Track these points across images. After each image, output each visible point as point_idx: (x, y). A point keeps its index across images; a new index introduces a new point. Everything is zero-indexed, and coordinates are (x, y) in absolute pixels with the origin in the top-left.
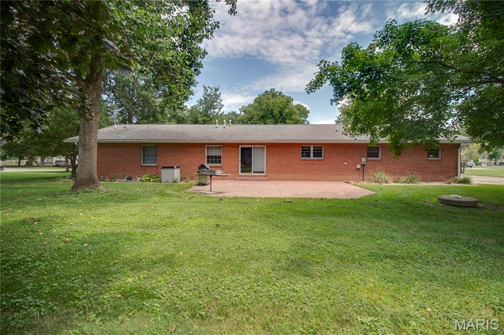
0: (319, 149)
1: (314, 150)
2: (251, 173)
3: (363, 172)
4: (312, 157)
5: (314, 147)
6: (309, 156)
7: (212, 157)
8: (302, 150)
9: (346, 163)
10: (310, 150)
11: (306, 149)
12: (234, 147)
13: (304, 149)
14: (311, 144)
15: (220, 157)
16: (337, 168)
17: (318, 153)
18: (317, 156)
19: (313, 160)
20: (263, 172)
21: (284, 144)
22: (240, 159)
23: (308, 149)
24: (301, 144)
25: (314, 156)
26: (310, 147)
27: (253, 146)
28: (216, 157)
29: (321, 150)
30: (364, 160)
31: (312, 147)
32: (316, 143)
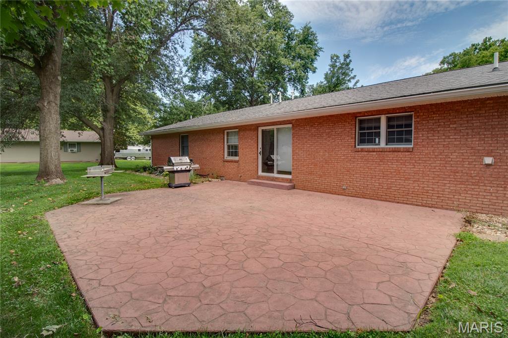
0: (404, 123)
1: (389, 126)
2: (273, 172)
4: (383, 144)
5: (389, 120)
6: (374, 141)
7: (232, 146)
8: (361, 129)
9: (490, 161)
10: (379, 128)
11: (370, 125)
12: (250, 130)
13: (366, 125)
14: (382, 112)
16: (456, 172)
17: (400, 133)
18: (400, 141)
19: (383, 151)
20: (290, 173)
22: (260, 150)
23: (373, 125)
24: (354, 115)
25: (389, 141)
26: (379, 119)
27: (275, 127)
28: (235, 146)
29: (410, 126)
31: (383, 118)
32: (392, 107)
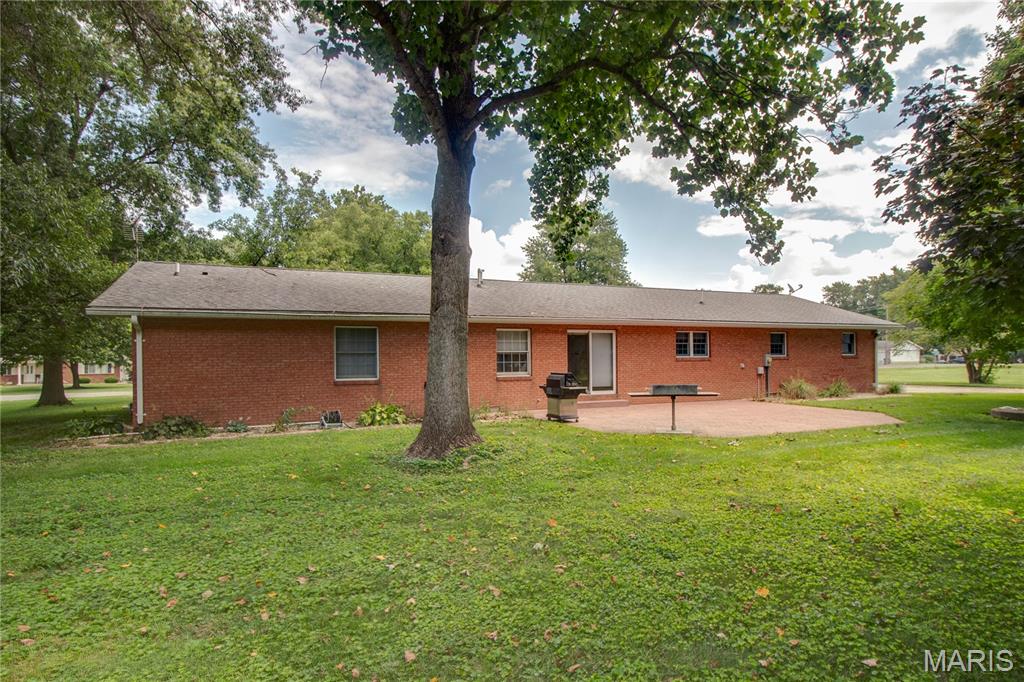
0: (702, 338)
1: (694, 341)
3: (767, 380)
4: (691, 354)
5: (694, 334)
6: (686, 352)
7: (507, 356)
8: (677, 341)
9: (743, 365)
10: (688, 341)
11: (683, 338)
12: (556, 332)
13: (680, 338)
14: (692, 328)
15: (524, 357)
16: (731, 373)
17: (700, 346)
18: (700, 352)
19: (692, 360)
20: (611, 388)
21: (648, 327)
24: (676, 328)
25: (694, 352)
26: (687, 335)
27: (590, 332)
28: (516, 356)
29: (705, 341)
30: (769, 358)
31: (691, 335)
32: (698, 326)
